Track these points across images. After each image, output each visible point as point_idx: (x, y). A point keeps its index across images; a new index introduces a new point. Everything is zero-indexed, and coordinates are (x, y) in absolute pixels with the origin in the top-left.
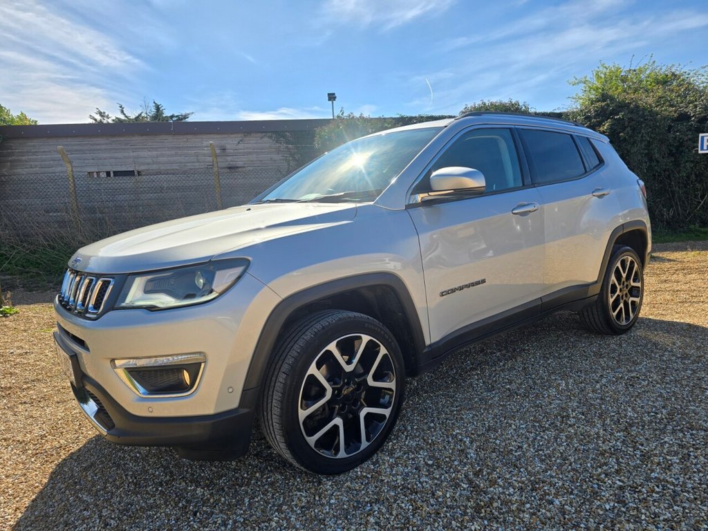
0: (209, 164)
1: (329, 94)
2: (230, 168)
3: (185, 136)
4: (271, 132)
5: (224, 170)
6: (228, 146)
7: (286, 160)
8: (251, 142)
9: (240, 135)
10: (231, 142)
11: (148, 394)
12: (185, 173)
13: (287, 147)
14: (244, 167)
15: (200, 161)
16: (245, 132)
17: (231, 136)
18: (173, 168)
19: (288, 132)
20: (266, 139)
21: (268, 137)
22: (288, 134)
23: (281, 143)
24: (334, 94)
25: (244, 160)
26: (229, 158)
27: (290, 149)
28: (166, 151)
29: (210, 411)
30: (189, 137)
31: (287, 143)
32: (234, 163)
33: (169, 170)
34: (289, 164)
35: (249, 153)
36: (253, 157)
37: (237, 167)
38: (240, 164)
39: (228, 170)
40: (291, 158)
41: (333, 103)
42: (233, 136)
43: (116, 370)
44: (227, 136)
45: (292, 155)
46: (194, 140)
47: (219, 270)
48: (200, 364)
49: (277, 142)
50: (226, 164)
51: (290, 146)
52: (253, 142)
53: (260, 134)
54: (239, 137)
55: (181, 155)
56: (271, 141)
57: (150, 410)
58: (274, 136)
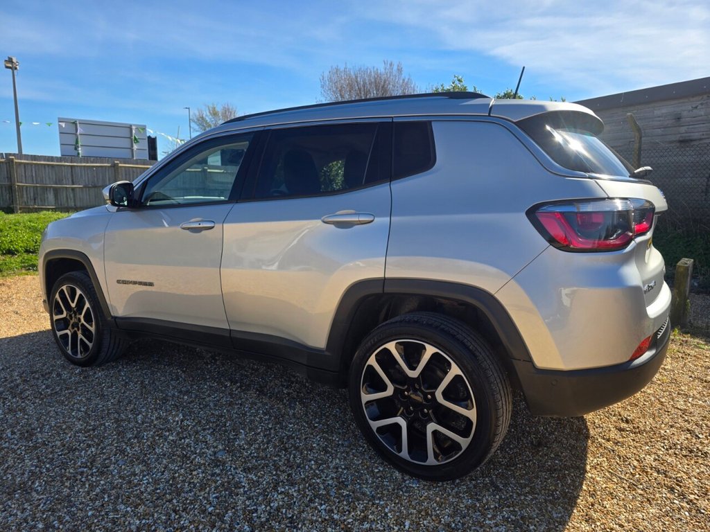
2: (681, 142)
3: (636, 107)
5: (673, 145)
6: (685, 113)
10: (690, 107)
14: (700, 139)
17: (692, 99)
25: (702, 130)
26: (683, 129)
30: (641, 107)
32: (689, 135)
37: (692, 140)
38: (696, 135)
39: (678, 144)
42: (695, 99)
46: (646, 111)
50: (678, 137)
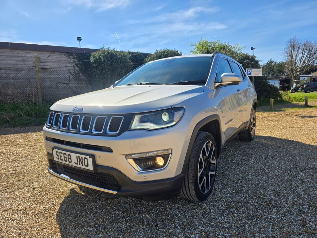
0: (33, 66)
1: (78, 37)
3: (17, 50)
4: (66, 53)
6: (42, 58)
7: (73, 67)
8: (55, 56)
9: (49, 53)
10: (44, 56)
11: (143, 170)
12: (16, 70)
13: (74, 61)
14: (51, 69)
15: (25, 64)
16: (51, 52)
17: (43, 52)
18: (10, 67)
19: (75, 53)
20: (63, 56)
21: (64, 55)
22: (74, 54)
23: (71, 58)
24: (80, 37)
25: (50, 65)
26: (42, 64)
27: (75, 61)
28: (5, 57)
29: (173, 175)
30: (19, 51)
31: (74, 59)
32: (45, 66)
33: (6, 67)
34: (75, 69)
35: (54, 62)
36: (56, 64)
37: (47, 69)
38: (48, 67)
39: (41, 70)
40: (76, 66)
41: (80, 41)
42: (45, 52)
43: (128, 160)
44: (41, 52)
45: (76, 65)
46: (22, 53)
47: (175, 112)
48: (169, 154)
49: (69, 58)
50: (40, 67)
51: (75, 60)
52: (56, 56)
53: (59, 53)
54: (48, 53)
55: (14, 60)
56: (65, 57)
57: (145, 178)
58: (67, 54)
